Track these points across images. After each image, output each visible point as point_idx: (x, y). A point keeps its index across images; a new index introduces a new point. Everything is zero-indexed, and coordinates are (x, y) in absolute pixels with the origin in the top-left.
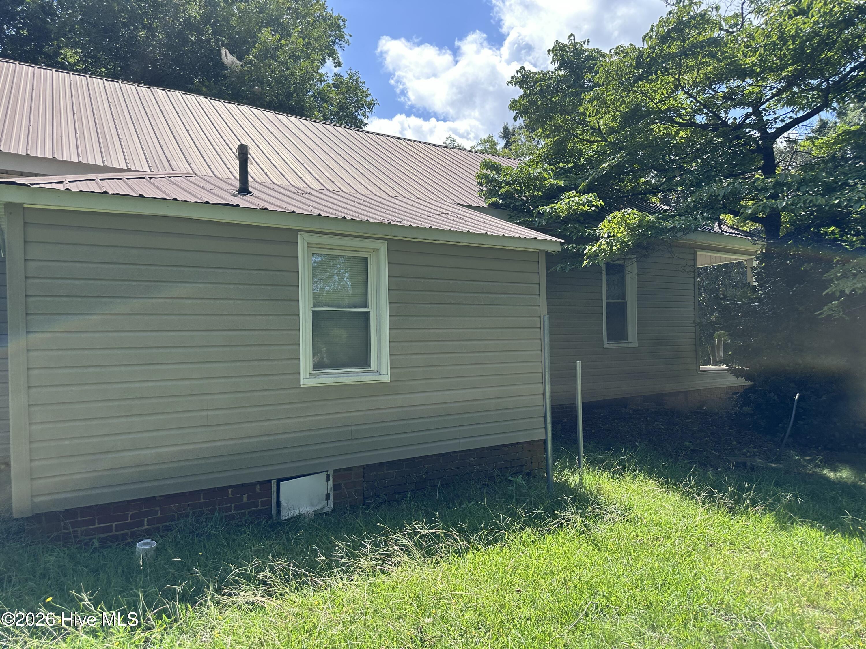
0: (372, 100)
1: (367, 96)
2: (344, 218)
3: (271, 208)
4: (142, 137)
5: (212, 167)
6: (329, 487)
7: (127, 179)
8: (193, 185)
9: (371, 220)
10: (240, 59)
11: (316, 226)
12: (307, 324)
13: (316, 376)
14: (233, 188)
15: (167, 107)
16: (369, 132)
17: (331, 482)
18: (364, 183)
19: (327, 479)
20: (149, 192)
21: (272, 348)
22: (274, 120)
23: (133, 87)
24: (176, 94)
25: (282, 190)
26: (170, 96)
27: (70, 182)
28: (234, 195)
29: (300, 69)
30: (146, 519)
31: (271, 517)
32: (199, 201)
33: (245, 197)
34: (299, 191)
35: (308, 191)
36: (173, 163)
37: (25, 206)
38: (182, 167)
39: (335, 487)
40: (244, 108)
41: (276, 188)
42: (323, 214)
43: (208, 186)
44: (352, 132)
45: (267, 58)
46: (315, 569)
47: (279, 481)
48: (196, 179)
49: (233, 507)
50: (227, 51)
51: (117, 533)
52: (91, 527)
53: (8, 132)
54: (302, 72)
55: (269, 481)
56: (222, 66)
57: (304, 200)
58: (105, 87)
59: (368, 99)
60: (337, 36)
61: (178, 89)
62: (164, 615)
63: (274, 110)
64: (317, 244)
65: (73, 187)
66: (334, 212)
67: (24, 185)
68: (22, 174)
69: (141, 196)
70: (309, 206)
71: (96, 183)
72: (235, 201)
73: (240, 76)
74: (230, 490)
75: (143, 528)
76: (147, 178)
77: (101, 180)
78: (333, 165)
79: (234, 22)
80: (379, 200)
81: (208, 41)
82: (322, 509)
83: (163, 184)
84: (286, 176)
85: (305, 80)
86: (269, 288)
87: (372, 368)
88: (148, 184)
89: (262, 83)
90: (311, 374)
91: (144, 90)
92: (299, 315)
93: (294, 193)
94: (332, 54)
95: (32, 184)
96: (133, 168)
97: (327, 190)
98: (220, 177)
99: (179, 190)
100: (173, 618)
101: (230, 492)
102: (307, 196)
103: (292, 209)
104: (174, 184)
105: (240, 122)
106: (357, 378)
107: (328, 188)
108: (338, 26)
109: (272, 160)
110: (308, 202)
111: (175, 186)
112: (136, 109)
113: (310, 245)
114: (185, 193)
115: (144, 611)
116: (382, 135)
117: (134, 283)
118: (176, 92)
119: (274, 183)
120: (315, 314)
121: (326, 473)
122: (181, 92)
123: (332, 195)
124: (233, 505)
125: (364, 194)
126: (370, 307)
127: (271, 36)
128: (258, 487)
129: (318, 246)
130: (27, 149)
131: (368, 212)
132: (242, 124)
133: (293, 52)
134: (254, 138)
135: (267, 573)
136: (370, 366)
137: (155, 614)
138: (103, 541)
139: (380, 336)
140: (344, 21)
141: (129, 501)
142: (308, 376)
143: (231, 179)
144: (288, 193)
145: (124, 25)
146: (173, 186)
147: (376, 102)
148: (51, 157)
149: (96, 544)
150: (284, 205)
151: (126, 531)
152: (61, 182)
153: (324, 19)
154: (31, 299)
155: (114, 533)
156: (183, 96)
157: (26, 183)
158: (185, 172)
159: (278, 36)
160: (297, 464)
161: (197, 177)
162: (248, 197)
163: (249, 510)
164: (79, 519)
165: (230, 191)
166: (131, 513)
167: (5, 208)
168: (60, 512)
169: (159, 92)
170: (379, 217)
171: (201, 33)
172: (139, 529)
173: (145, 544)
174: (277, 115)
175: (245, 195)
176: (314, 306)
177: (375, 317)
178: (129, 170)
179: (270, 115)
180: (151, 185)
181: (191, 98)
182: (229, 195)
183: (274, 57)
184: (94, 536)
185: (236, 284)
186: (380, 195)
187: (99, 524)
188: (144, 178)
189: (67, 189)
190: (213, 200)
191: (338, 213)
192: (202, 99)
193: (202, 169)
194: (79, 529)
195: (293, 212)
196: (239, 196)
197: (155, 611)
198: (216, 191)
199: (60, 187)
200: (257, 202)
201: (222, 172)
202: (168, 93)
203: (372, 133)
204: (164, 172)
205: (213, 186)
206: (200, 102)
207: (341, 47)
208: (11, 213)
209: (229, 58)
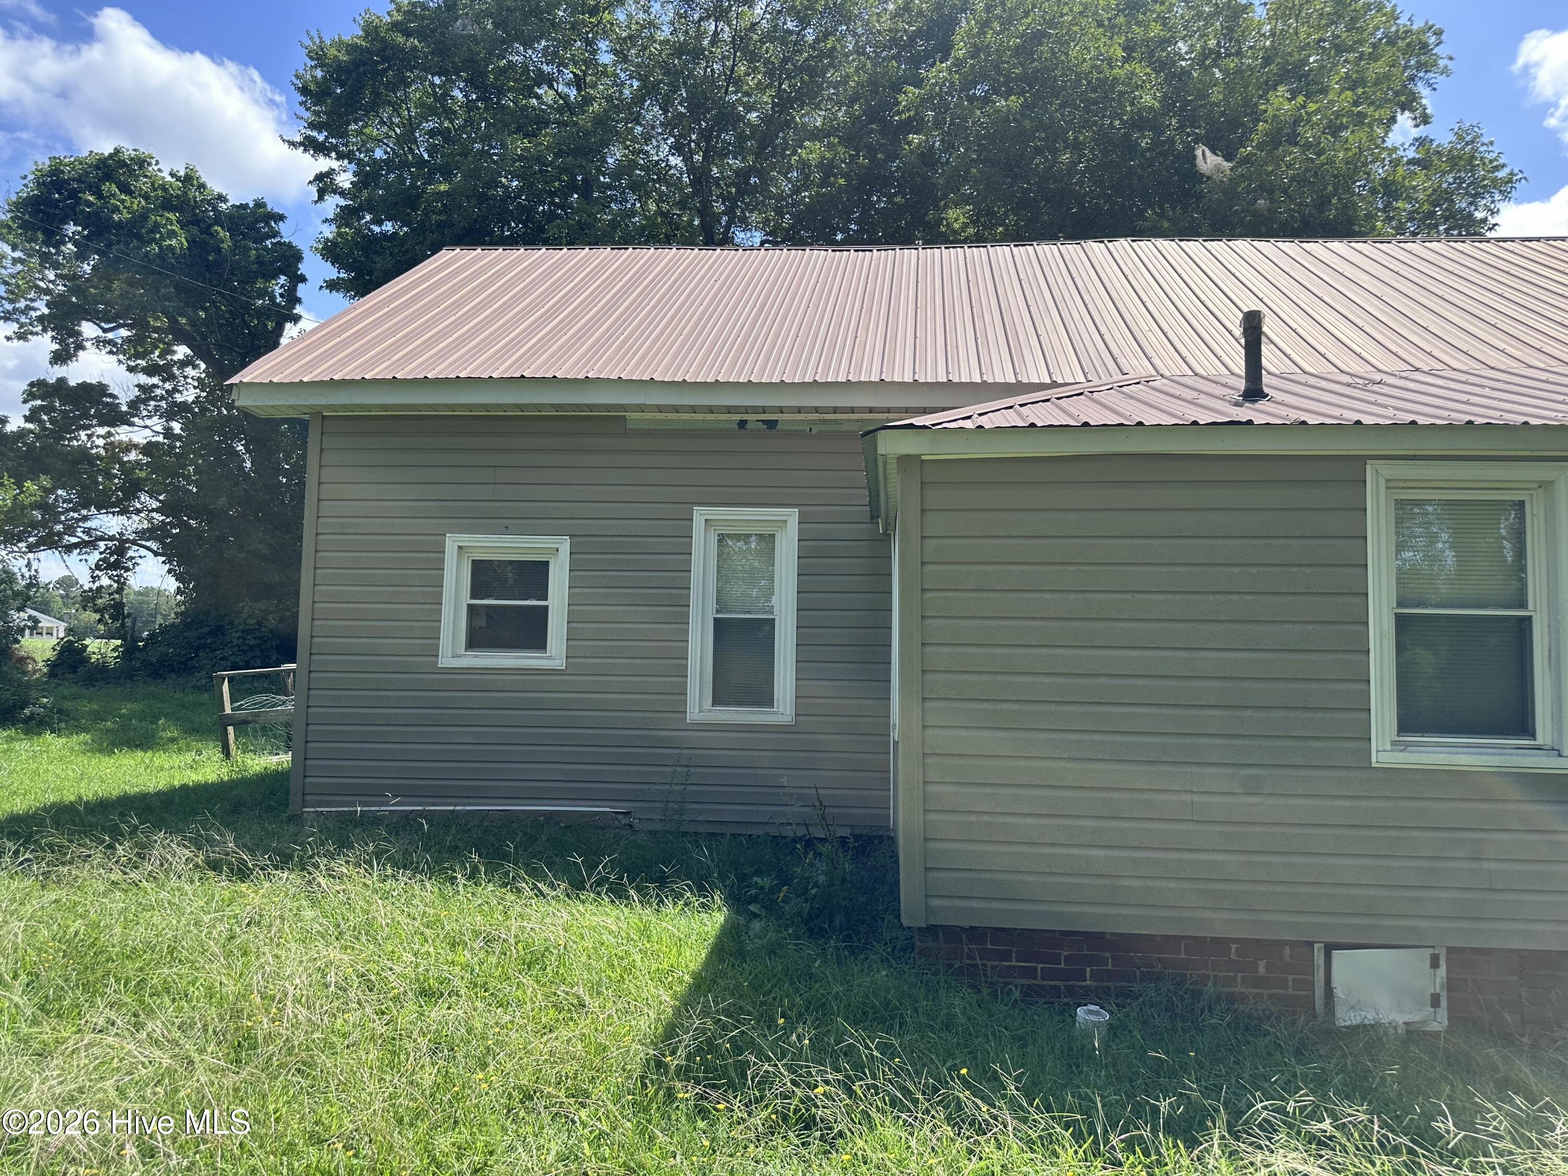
0: (1512, 174)
1: (1497, 168)
2: (1470, 423)
3: (1312, 420)
4: (1071, 327)
5: (1190, 359)
6: (1438, 981)
7: (1058, 399)
8: (1162, 396)
9: (1534, 422)
10: (1228, 158)
11: (1407, 446)
12: (1385, 642)
13: (1406, 746)
14: (1233, 392)
15: (1108, 270)
16: (1505, 240)
17: (1442, 971)
18: (1502, 346)
19: (1435, 963)
20: (1097, 417)
21: (1313, 685)
22: (1299, 254)
23: (1054, 247)
24: (1122, 245)
25: (1324, 384)
26: (1112, 249)
27: (980, 415)
28: (1237, 404)
29: (1347, 149)
30: (1088, 969)
31: (1314, 1016)
32: (1181, 423)
33: (1257, 406)
34: (1361, 381)
35: (1378, 377)
36: (1122, 361)
37: (924, 458)
38: (1138, 367)
39: (1451, 984)
40: (1241, 245)
41: (1312, 381)
42: (1421, 420)
43: (1189, 394)
44: (1466, 247)
45: (1279, 144)
46: (1434, 1146)
47: (1329, 948)
48: (1164, 384)
49: (1239, 981)
50: (1206, 149)
51: (1045, 983)
52: (1006, 964)
53: (890, 352)
54: (1350, 154)
55: (1311, 944)
56: (1196, 176)
57: (1372, 397)
58: (1013, 257)
59: (1501, 174)
60: (1420, 66)
61: (1125, 236)
62: (1137, 1148)
63: (1296, 236)
64: (1405, 481)
65: (987, 422)
66: (1446, 413)
67: (924, 427)
68: (925, 411)
69: (1086, 424)
70: (1386, 407)
71: (1015, 411)
72: (1243, 414)
73: (1229, 190)
74: (1234, 946)
75: (1083, 984)
76: (1086, 393)
77: (1021, 405)
78: (1425, 318)
79: (1216, 95)
80: (1544, 376)
81: (1171, 141)
82: (1424, 1022)
83: (1113, 399)
84: (1329, 355)
85: (1356, 167)
86: (1308, 570)
87: (1539, 741)
88: (1089, 403)
89: (1271, 192)
90: (1394, 743)
91: (1071, 250)
92: (1367, 623)
93: (1349, 385)
94: (1409, 102)
95: (934, 425)
96: (1060, 381)
97: (1417, 370)
98: (1205, 374)
99: (1142, 407)
100: (1154, 1158)
101: (1233, 950)
102: (1376, 388)
103: (1356, 417)
104: (1131, 397)
105: (1233, 270)
106: (1503, 758)
107: (1418, 365)
108: (1424, 46)
109: (1299, 330)
110: (1381, 400)
111: (1132, 402)
112: (1060, 281)
113: (1391, 484)
114: (1154, 412)
115: (1106, 1132)
116: (1538, 240)
117: (1071, 568)
118: (1122, 240)
119: (1305, 373)
120: (1402, 623)
121: (1431, 951)
122: (1129, 239)
123: (1430, 379)
124: (1239, 975)
125: (1503, 367)
126: (1531, 607)
127: (1286, 102)
128: (1287, 951)
129: (1409, 484)
130: (914, 373)
131: (1521, 404)
132: (1237, 274)
133: (1331, 121)
134: (1261, 295)
135: (1327, 1125)
136: (1533, 735)
137: (1122, 1141)
138: (1028, 992)
139: (1558, 671)
140: (1439, 33)
141: (1063, 933)
142: (1388, 747)
143: (1224, 376)
144: (1337, 388)
145: (1038, 151)
146: (1128, 400)
147: (1520, 176)
148: (945, 380)
149: (1017, 994)
150: (1337, 412)
151: (1057, 983)
152: (969, 417)
153: (1392, 42)
154: (928, 595)
155: (1039, 981)
156: (1134, 244)
157: (927, 424)
158: (1144, 374)
159: (1300, 99)
160: (1367, 921)
161: (1164, 381)
162: (1262, 404)
163: (1270, 992)
164: (989, 946)
165: (1227, 398)
166: (1065, 953)
167: (898, 463)
168: (962, 929)
169: (1095, 247)
170: (1553, 414)
171: (1158, 130)
172: (1078, 984)
173: (1090, 1012)
174: (1304, 245)
175: (1256, 401)
176: (1400, 604)
177: (1546, 629)
178: (1054, 385)
179: (1290, 247)
180: (1095, 404)
181: (1146, 247)
182: (1228, 405)
183: (1293, 139)
184: (1010, 980)
185: (1243, 565)
186: (1542, 366)
187: (1018, 961)
188: (1081, 394)
189: (980, 427)
190: (1204, 418)
191: (1454, 415)
192: (1165, 244)
193: (1171, 365)
194: (989, 964)
195: (1358, 423)
196: (1247, 404)
197: (1123, 1137)
198: (1203, 399)
199: (968, 424)
200: (1283, 411)
201: (1207, 365)
202: (1110, 245)
203: (1512, 240)
204: (1111, 380)
205: (1195, 394)
206: (1161, 248)
207: (1430, 85)
208: (905, 470)
209: (1208, 161)
